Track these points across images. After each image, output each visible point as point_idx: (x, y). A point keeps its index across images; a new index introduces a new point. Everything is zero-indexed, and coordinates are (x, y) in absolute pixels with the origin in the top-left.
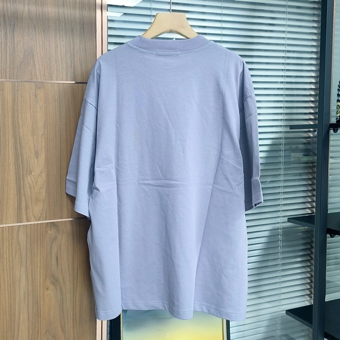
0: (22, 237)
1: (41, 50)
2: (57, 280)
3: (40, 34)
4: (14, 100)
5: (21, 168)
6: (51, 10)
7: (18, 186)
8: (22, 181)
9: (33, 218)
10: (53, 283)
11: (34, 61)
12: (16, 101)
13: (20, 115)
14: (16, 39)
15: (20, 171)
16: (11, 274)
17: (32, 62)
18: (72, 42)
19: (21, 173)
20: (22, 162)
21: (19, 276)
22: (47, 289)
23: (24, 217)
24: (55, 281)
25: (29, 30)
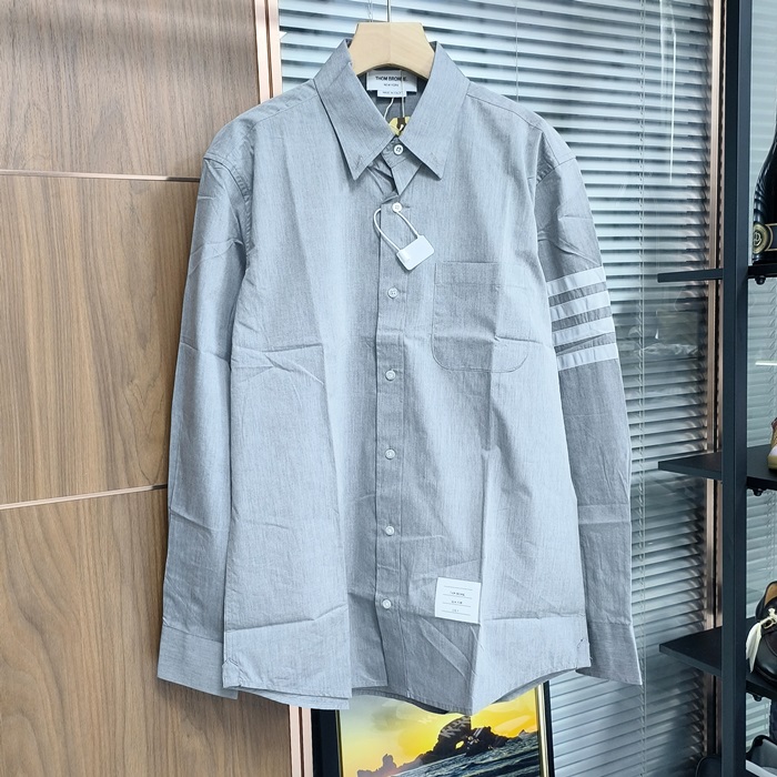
0: (121, 522)
1: (140, 105)
3: (135, 70)
4: (84, 218)
5: (109, 369)
6: (156, 18)
7: (105, 409)
8: (112, 399)
9: (141, 478)
11: (124, 132)
12: (90, 220)
13: (100, 252)
14: (80, 79)
15: (107, 375)
16: (102, 600)
17: (119, 132)
18: (205, 90)
19: (110, 381)
20: (111, 358)
21: (118, 605)
23: (123, 477)
25: (109, 60)
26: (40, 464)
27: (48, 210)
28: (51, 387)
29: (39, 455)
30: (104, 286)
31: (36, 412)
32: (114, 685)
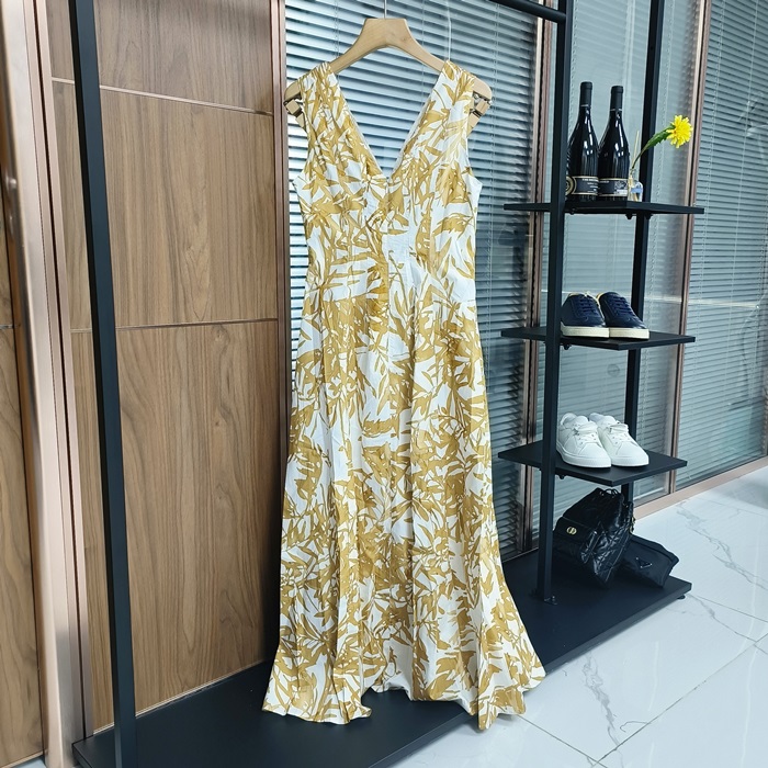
0: (181, 345)
2: (230, 413)
5: (176, 237)
7: (173, 265)
8: (177, 259)
9: (194, 317)
10: (224, 416)
11: (188, 69)
12: (166, 130)
13: (171, 153)
14: (161, 27)
15: (175, 243)
17: (185, 70)
19: (176, 245)
20: (177, 229)
21: (179, 404)
22: (217, 424)
23: (183, 315)
24: (227, 414)
26: (132, 301)
27: (140, 120)
28: (140, 247)
29: (132, 295)
30: (174, 178)
31: (130, 264)
32: (175, 460)
